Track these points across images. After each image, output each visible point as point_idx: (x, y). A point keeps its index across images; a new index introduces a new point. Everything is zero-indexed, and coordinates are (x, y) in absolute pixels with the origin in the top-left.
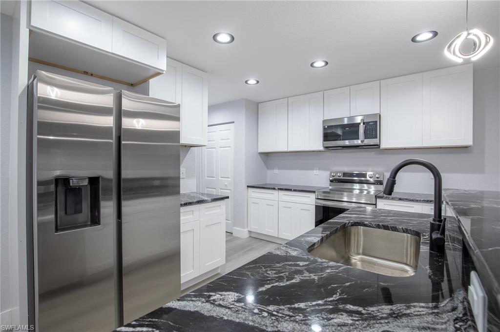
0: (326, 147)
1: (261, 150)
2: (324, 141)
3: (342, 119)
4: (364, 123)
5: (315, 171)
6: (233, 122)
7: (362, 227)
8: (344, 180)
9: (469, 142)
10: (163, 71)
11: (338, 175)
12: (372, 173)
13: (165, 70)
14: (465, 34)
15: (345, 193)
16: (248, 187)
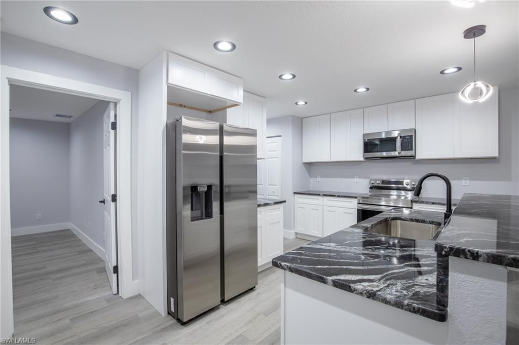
0: (367, 158)
1: (305, 161)
2: (365, 152)
3: (380, 133)
4: (401, 137)
5: (355, 179)
6: (280, 136)
7: (399, 221)
8: (382, 187)
9: (496, 155)
10: (240, 103)
11: (377, 182)
12: (408, 181)
13: (243, 102)
14: (472, 84)
15: (383, 198)
16: (294, 193)
